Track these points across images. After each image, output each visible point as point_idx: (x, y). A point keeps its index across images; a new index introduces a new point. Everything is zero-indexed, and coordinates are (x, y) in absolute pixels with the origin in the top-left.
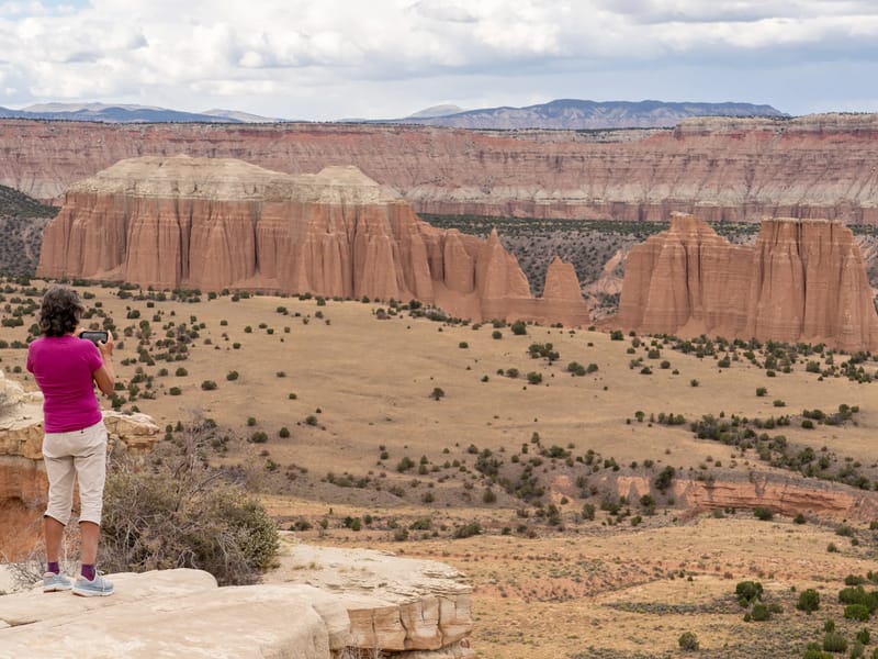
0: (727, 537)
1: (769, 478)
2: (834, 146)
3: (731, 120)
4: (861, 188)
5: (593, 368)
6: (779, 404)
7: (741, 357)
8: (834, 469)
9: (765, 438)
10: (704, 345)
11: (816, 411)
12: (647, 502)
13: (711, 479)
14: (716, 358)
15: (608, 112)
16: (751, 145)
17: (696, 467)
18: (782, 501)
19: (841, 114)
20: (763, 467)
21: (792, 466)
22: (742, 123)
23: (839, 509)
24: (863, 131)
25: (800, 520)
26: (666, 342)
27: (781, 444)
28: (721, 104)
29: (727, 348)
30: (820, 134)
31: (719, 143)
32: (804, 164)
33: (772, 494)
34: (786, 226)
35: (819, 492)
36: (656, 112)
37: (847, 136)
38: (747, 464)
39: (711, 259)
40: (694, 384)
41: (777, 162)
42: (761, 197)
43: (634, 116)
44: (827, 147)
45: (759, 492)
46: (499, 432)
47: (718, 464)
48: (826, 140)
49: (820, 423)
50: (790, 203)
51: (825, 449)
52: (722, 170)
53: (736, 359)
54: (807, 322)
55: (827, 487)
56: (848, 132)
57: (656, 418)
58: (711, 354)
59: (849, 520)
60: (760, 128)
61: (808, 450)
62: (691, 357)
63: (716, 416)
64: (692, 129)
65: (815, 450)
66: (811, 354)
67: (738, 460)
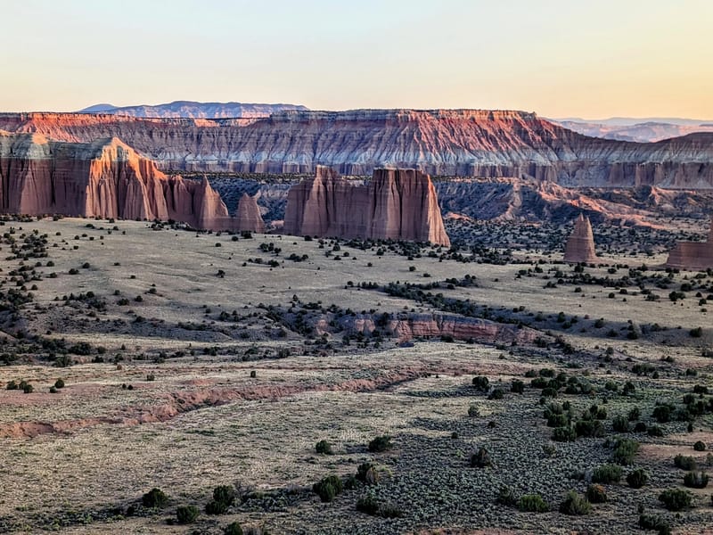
1: (444, 318)
5: (305, 257)
6: (426, 276)
7: (387, 249)
8: (478, 312)
9: (430, 295)
11: (453, 279)
12: (375, 334)
13: (411, 320)
14: (373, 250)
15: (207, 109)
16: (315, 128)
17: (400, 313)
18: (455, 331)
23: (489, 335)
25: (470, 342)
26: (339, 242)
27: (441, 298)
30: (354, 122)
31: (295, 127)
32: (346, 139)
33: (448, 327)
35: (477, 325)
37: (372, 123)
39: (341, 192)
40: (370, 265)
41: (331, 138)
44: (360, 129)
45: (441, 327)
46: (271, 295)
47: (413, 311)
48: (358, 125)
49: (457, 286)
51: (467, 301)
53: (385, 251)
55: (480, 322)
56: (371, 121)
57: (361, 285)
63: (395, 283)
64: (279, 118)
67: (422, 308)
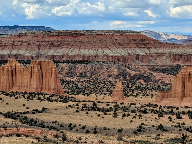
0: (7, 141)
1: (21, 126)
2: (62, 39)
3: (34, 32)
4: (69, 50)
6: (28, 108)
7: (21, 96)
8: (38, 124)
9: (22, 116)
10: (12, 94)
11: (36, 109)
13: (6, 127)
14: (15, 97)
15: (4, 29)
16: (40, 39)
17: (2, 125)
18: (24, 132)
19: (64, 30)
20: (20, 124)
21: (27, 123)
22: (37, 33)
23: (38, 133)
24: (70, 35)
25: (27, 136)
26: (2, 93)
27: (26, 118)
28: (36, 26)
29: (18, 94)
30: (58, 36)
31: (31, 38)
32: (54, 44)
33: (21, 130)
34: (37, 62)
35: (33, 129)
36: (18, 29)
37: (65, 36)
38: (16, 123)
39: (18, 71)
40: (7, 104)
41: (47, 43)
42: (43, 53)
43: (11, 30)
44: (60, 39)
45: (18, 130)
47: (8, 124)
48: (60, 37)
49: (37, 112)
50: (50, 55)
51: (36, 119)
52: (32, 46)
53: (20, 97)
54: (43, 87)
55: (35, 128)
58: (14, 96)
59: (40, 136)
60: (42, 34)
61: (32, 119)
62: (8, 97)
63: (11, 112)
64: (23, 34)
65: (34, 119)
66: (40, 95)
67: (14, 122)
